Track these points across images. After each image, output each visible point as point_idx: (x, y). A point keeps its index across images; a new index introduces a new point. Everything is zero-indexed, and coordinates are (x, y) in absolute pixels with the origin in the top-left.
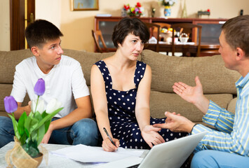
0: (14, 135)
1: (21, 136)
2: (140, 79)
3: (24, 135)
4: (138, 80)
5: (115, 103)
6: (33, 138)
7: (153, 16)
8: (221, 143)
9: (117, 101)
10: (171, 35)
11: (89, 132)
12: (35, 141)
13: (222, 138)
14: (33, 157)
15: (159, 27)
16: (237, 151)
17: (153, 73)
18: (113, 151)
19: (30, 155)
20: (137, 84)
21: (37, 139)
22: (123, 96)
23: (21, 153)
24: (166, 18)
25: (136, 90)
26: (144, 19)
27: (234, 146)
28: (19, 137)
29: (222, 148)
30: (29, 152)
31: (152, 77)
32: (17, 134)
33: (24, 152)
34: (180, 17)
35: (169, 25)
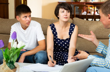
0: (3, 58)
1: (6, 59)
2: (72, 33)
3: (8, 59)
4: (71, 34)
5: (59, 45)
6: (11, 60)
7: (86, 1)
8: (100, 63)
9: (60, 44)
10: (93, 10)
11: (42, 57)
12: (12, 61)
13: (101, 61)
14: (11, 69)
15: (87, 6)
16: (107, 67)
17: (78, 29)
18: (53, 66)
19: (10, 68)
20: (70, 35)
21: (13, 60)
22: (63, 42)
23: (6, 67)
24: (92, 2)
25: (70, 38)
26: (82, 3)
27: (106, 65)
28: (5, 60)
29: (101, 66)
30: (10, 67)
31: (78, 31)
32: (4, 58)
33: (7, 67)
34: (99, 2)
35: (93, 6)
